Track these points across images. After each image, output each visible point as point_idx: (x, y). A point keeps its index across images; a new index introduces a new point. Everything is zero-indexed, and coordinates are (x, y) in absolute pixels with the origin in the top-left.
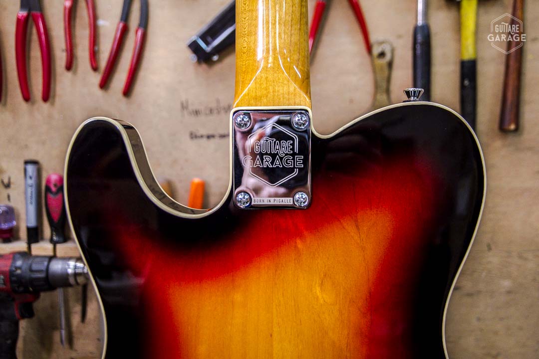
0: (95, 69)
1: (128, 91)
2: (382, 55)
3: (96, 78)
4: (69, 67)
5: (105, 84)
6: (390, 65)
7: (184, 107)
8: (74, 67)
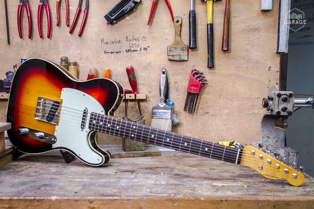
0: (68, 26)
1: (80, 35)
2: (178, 21)
3: (68, 29)
4: (58, 25)
5: (71, 32)
6: (181, 25)
7: (102, 41)
8: (60, 25)
